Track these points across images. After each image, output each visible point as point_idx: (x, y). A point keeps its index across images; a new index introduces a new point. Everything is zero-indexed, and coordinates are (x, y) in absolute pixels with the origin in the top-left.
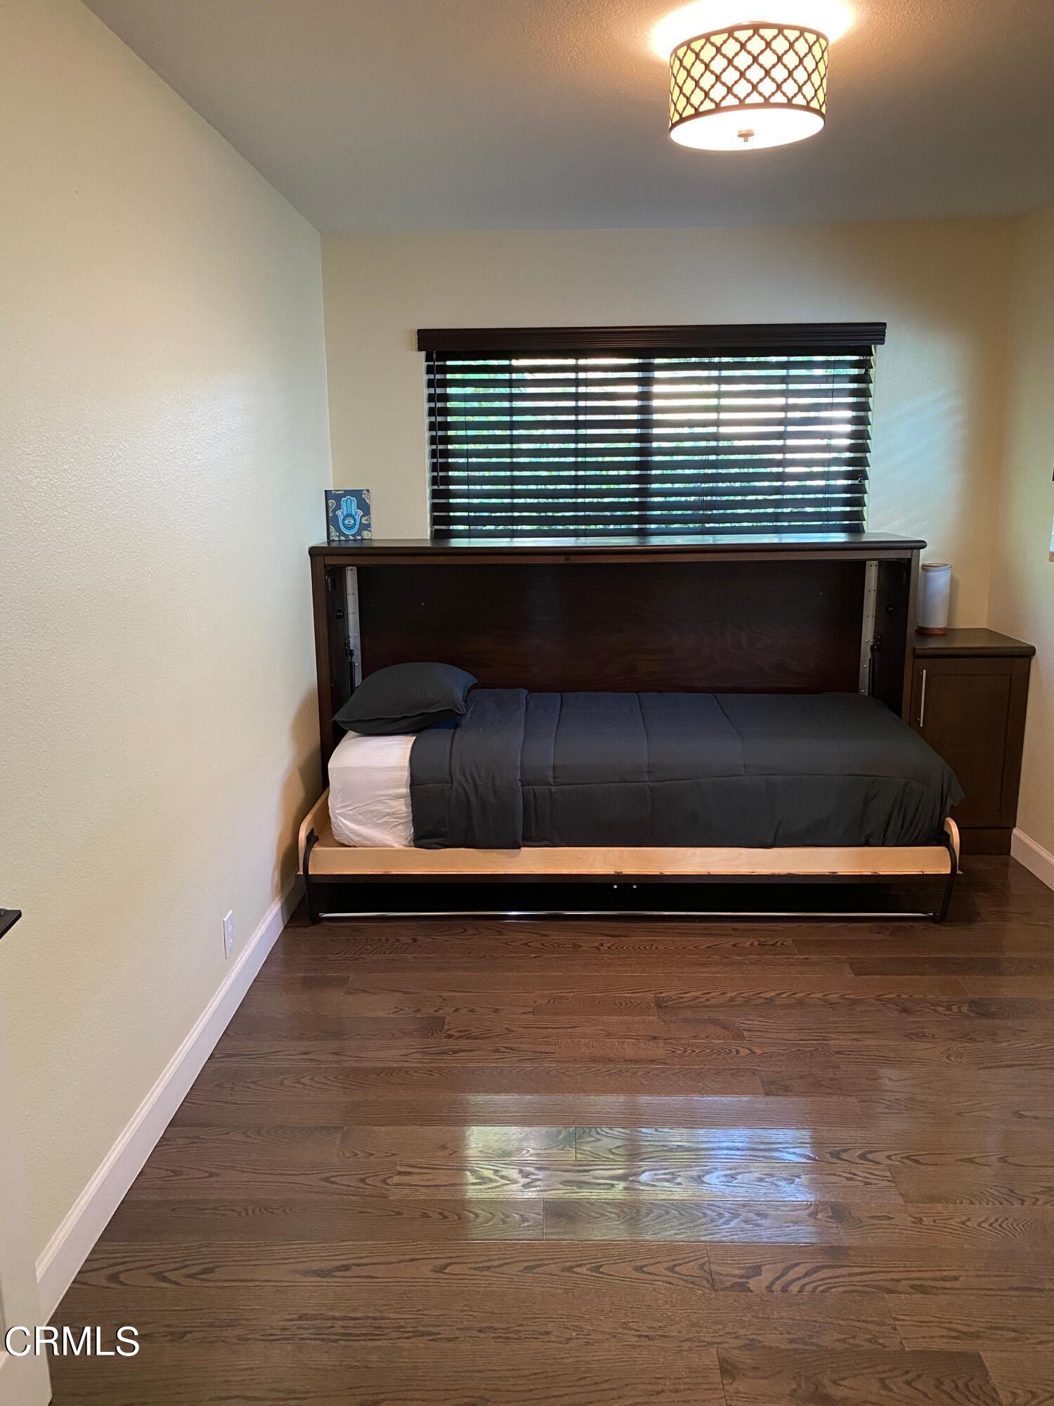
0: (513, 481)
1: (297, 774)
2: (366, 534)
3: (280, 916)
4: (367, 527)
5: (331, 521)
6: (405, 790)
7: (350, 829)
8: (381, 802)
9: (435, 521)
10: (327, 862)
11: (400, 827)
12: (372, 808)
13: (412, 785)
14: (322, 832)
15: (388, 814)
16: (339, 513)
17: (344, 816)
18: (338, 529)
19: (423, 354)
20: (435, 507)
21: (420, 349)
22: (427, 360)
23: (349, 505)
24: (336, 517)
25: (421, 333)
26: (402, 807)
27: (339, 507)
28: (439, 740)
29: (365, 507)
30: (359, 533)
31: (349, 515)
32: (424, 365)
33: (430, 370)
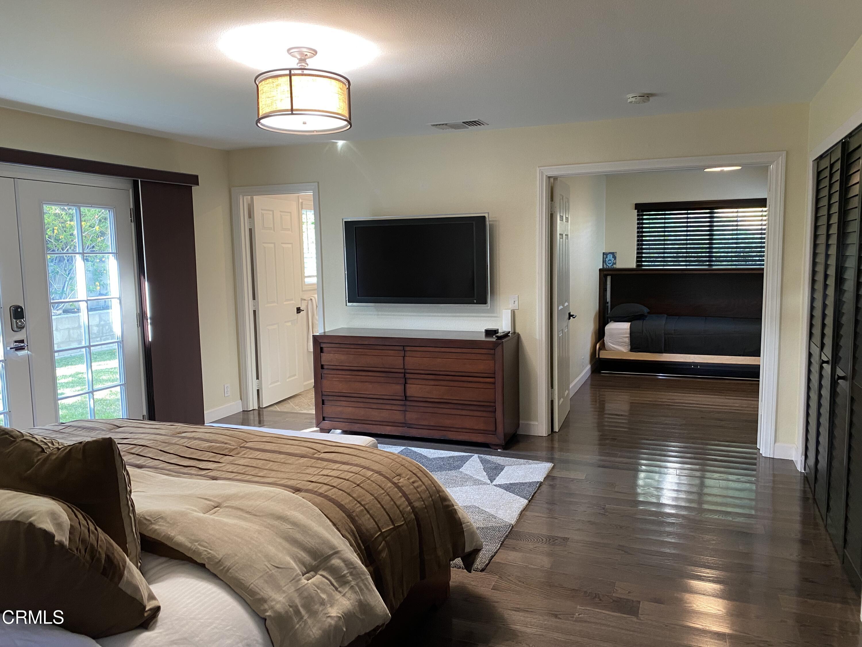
0: (665, 249)
1: (594, 333)
2: (614, 266)
3: (590, 370)
4: (615, 264)
5: (604, 262)
6: (629, 335)
7: (611, 346)
8: (621, 338)
9: (637, 261)
10: (604, 355)
11: (626, 346)
12: (618, 340)
13: (630, 334)
14: (603, 347)
15: (623, 342)
16: (607, 259)
17: (610, 342)
18: (606, 264)
19: (636, 211)
20: (637, 257)
21: (636, 209)
22: (638, 212)
23: (610, 257)
24: (606, 260)
25: (636, 204)
26: (627, 340)
27: (607, 257)
28: (639, 323)
29: (615, 257)
30: (612, 265)
31: (610, 260)
32: (636, 213)
33: (638, 215)
